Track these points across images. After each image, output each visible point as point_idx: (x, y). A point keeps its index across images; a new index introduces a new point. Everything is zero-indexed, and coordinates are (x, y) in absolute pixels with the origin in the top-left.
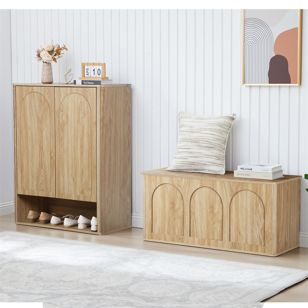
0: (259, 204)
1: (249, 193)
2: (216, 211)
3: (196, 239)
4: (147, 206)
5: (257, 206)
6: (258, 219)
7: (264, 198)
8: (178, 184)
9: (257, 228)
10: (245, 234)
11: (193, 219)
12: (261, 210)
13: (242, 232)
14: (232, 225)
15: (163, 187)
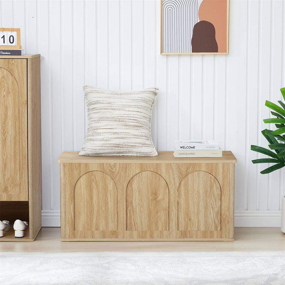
0: (214, 186)
1: (202, 174)
2: (160, 197)
3: (135, 233)
4: (67, 200)
5: (211, 187)
6: (213, 202)
7: (220, 178)
8: (110, 171)
9: (212, 212)
10: (197, 220)
11: (130, 210)
12: (217, 192)
13: (192, 218)
14: (181, 211)
15: (89, 175)
